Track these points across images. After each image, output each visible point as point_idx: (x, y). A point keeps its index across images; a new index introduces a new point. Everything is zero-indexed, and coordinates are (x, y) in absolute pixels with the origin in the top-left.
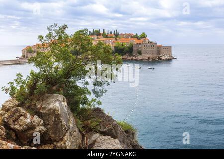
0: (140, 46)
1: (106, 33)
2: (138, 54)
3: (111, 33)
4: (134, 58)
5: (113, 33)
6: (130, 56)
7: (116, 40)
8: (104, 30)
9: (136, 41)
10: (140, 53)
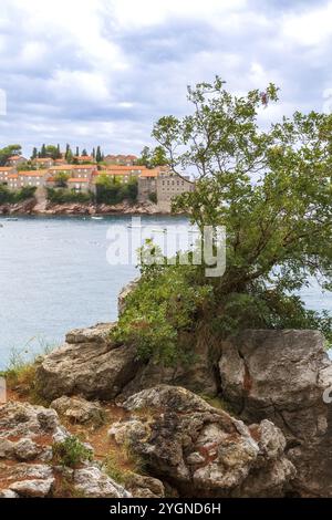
0: (153, 183)
1: (74, 152)
2: (149, 202)
3: (85, 154)
4: (140, 209)
5: (89, 153)
6: (131, 206)
7: (99, 168)
8: (68, 146)
9: (143, 173)
10: (154, 198)
